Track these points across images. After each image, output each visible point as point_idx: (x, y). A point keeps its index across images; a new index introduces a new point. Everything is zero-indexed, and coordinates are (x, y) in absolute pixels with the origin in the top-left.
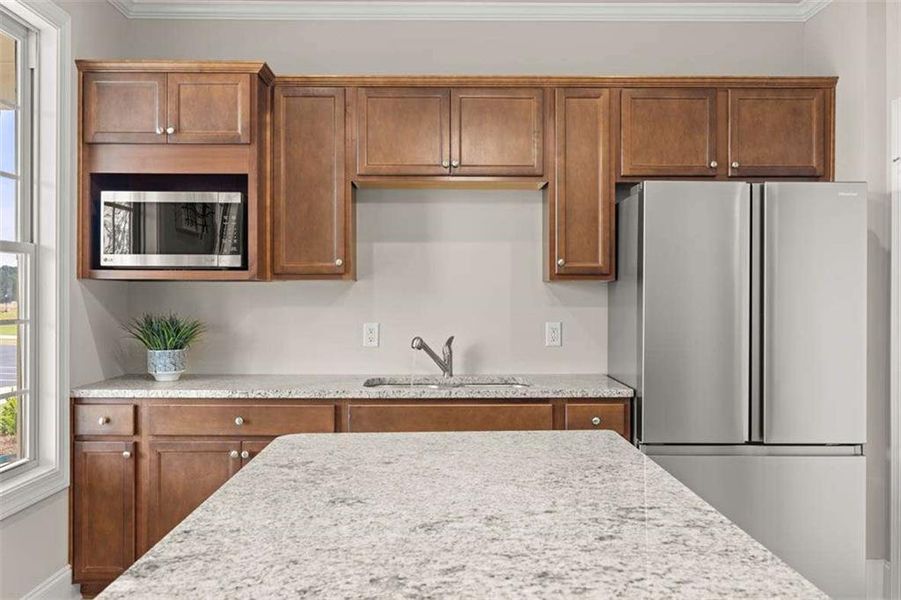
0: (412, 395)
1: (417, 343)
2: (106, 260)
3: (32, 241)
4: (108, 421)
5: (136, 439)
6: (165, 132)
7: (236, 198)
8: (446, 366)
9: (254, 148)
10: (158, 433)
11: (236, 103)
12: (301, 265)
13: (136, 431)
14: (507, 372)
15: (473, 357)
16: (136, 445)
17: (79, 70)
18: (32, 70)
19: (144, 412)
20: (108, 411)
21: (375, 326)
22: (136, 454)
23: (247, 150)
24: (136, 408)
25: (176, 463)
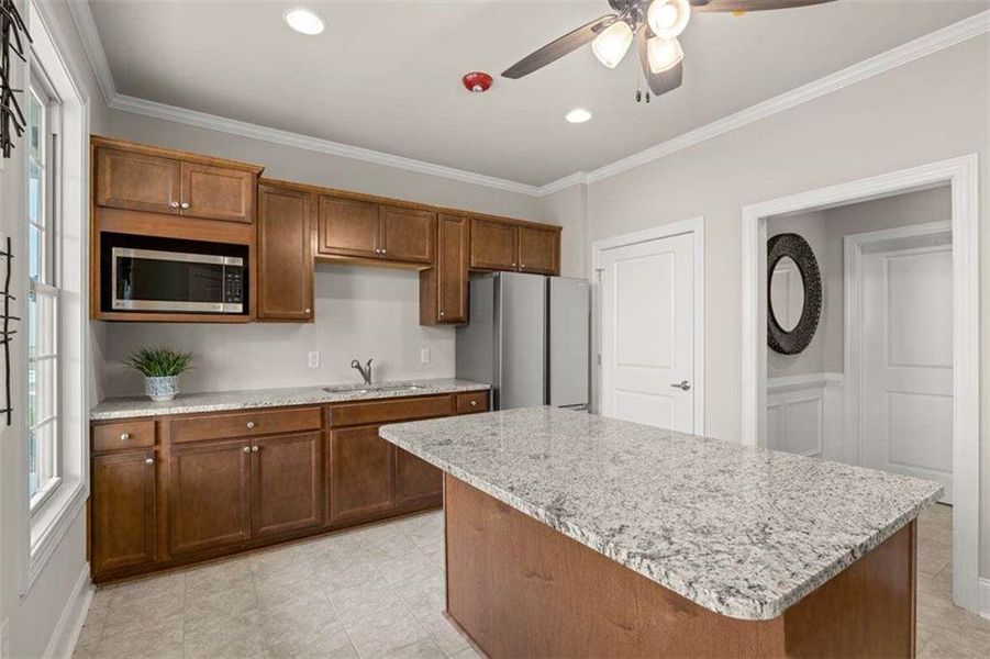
0: (372, 397)
1: (355, 364)
2: (118, 304)
3: (54, 285)
4: (130, 436)
5: (157, 448)
6: (180, 207)
7: (239, 262)
8: (367, 377)
9: (254, 227)
10: (178, 441)
11: (240, 193)
12: (279, 312)
13: (157, 441)
14: (405, 379)
15: (381, 371)
16: (156, 452)
17: (91, 143)
18: (54, 135)
19: (164, 426)
20: (130, 428)
21: (317, 353)
22: (157, 459)
23: (248, 228)
24: (157, 423)
25: (195, 463)
